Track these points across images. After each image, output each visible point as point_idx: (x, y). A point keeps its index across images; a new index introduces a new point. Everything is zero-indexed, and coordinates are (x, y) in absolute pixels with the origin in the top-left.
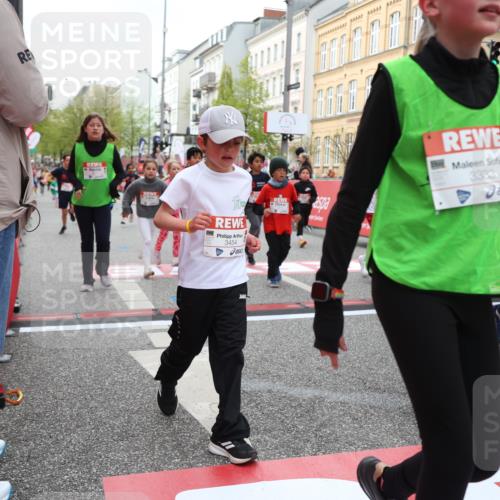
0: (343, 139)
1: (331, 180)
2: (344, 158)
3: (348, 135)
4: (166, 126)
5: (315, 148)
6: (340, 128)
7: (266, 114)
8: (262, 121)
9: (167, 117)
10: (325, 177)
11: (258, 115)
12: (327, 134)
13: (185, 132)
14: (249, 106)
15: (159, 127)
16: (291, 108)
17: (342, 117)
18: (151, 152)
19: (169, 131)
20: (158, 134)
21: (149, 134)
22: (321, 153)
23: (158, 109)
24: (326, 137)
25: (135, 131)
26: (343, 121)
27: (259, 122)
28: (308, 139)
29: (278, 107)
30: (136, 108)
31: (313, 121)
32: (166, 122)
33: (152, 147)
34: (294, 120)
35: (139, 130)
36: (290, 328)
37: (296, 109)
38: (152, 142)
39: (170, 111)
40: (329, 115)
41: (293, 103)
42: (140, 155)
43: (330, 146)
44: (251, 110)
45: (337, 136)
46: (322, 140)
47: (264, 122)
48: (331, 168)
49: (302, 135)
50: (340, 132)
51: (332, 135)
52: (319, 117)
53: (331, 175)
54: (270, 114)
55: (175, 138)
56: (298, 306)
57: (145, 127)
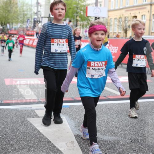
0: (123, 19)
1: (118, 39)
2: (123, 28)
3: (125, 17)
4: (39, 13)
5: (110, 24)
6: (122, 14)
7: (87, 8)
8: (85, 11)
9: (39, 9)
10: (115, 37)
11: (83, 8)
12: (115, 17)
13: (48, 16)
14: (79, 3)
15: (36, 13)
16: (99, 5)
17: (123, 9)
18: (32, 25)
19: (41, 15)
20: (36, 17)
21: (31, 17)
22: (112, 26)
23: (36, 5)
24: (115, 19)
25: (25, 15)
26: (123, 11)
27: (83, 11)
28: (106, 19)
29: (92, 4)
30: (25, 5)
31: (109, 11)
32: (39, 11)
33: (33, 23)
34: (100, 10)
35: (26, 15)
36: (102, 108)
37: (101, 5)
38: (33, 21)
39: (41, 6)
40: (116, 8)
41: (100, 2)
42: (27, 27)
43: (117, 23)
44: (79, 6)
45: (120, 18)
46: (113, 20)
47: (86, 11)
48: (117, 33)
49: (103, 17)
50: (122, 16)
51: (118, 17)
52: (112, 9)
53: (118, 36)
54: (89, 7)
55: (44, 19)
56: (105, 98)
57: (29, 13)
